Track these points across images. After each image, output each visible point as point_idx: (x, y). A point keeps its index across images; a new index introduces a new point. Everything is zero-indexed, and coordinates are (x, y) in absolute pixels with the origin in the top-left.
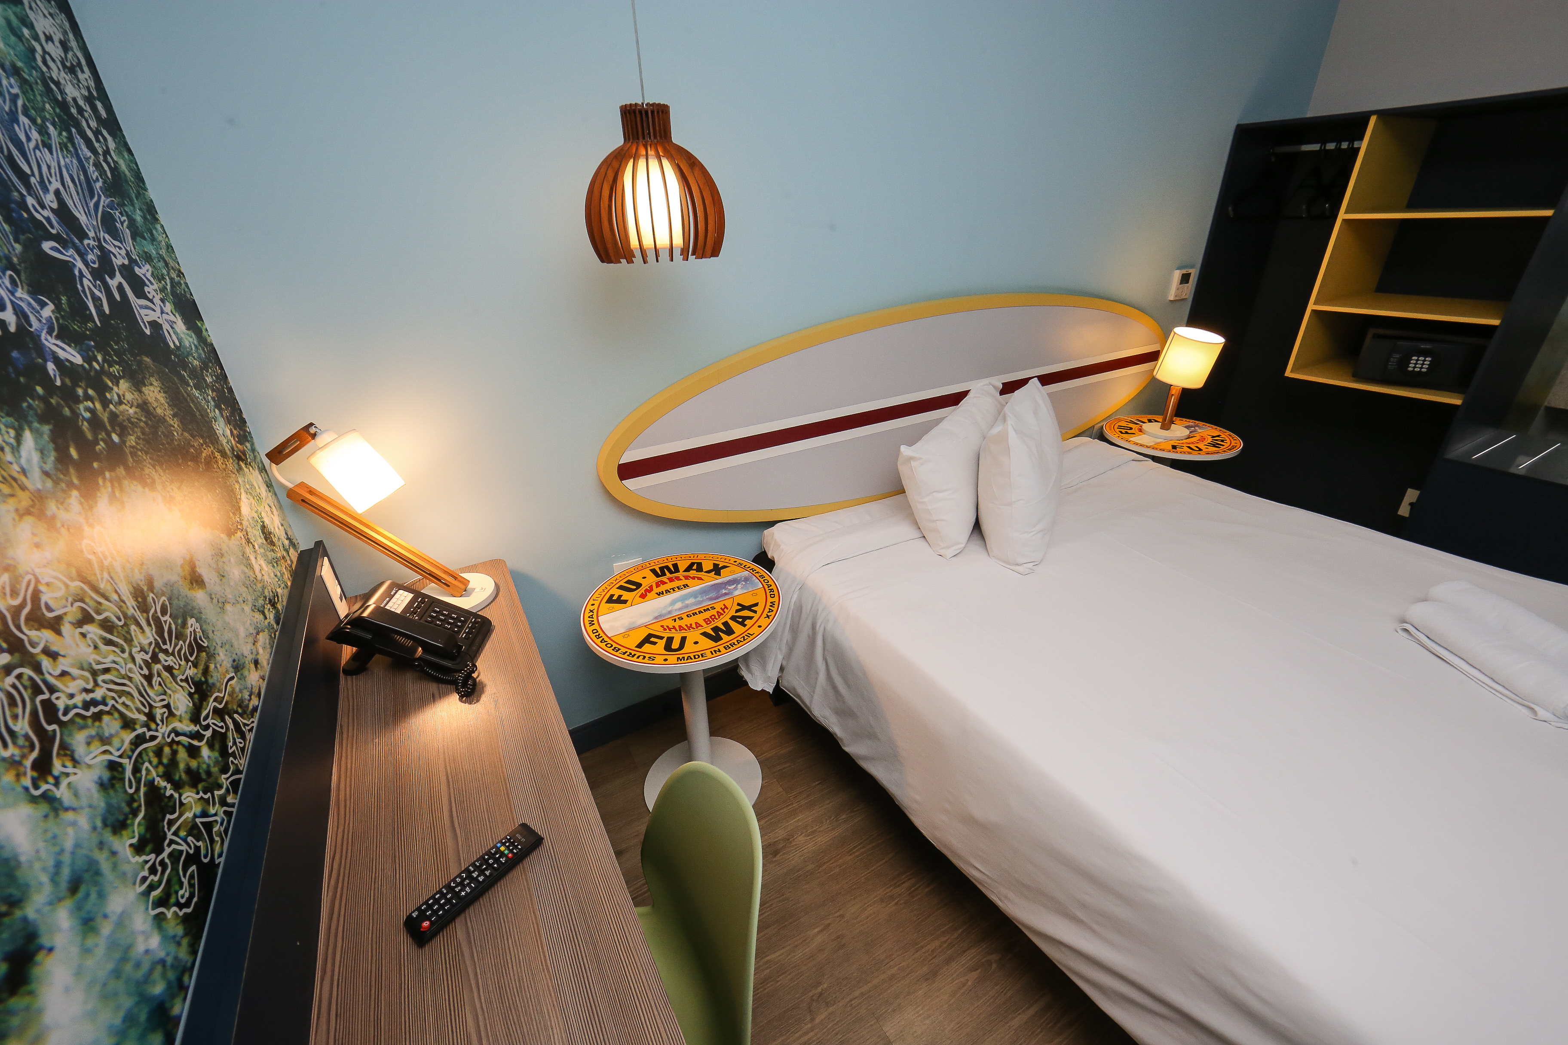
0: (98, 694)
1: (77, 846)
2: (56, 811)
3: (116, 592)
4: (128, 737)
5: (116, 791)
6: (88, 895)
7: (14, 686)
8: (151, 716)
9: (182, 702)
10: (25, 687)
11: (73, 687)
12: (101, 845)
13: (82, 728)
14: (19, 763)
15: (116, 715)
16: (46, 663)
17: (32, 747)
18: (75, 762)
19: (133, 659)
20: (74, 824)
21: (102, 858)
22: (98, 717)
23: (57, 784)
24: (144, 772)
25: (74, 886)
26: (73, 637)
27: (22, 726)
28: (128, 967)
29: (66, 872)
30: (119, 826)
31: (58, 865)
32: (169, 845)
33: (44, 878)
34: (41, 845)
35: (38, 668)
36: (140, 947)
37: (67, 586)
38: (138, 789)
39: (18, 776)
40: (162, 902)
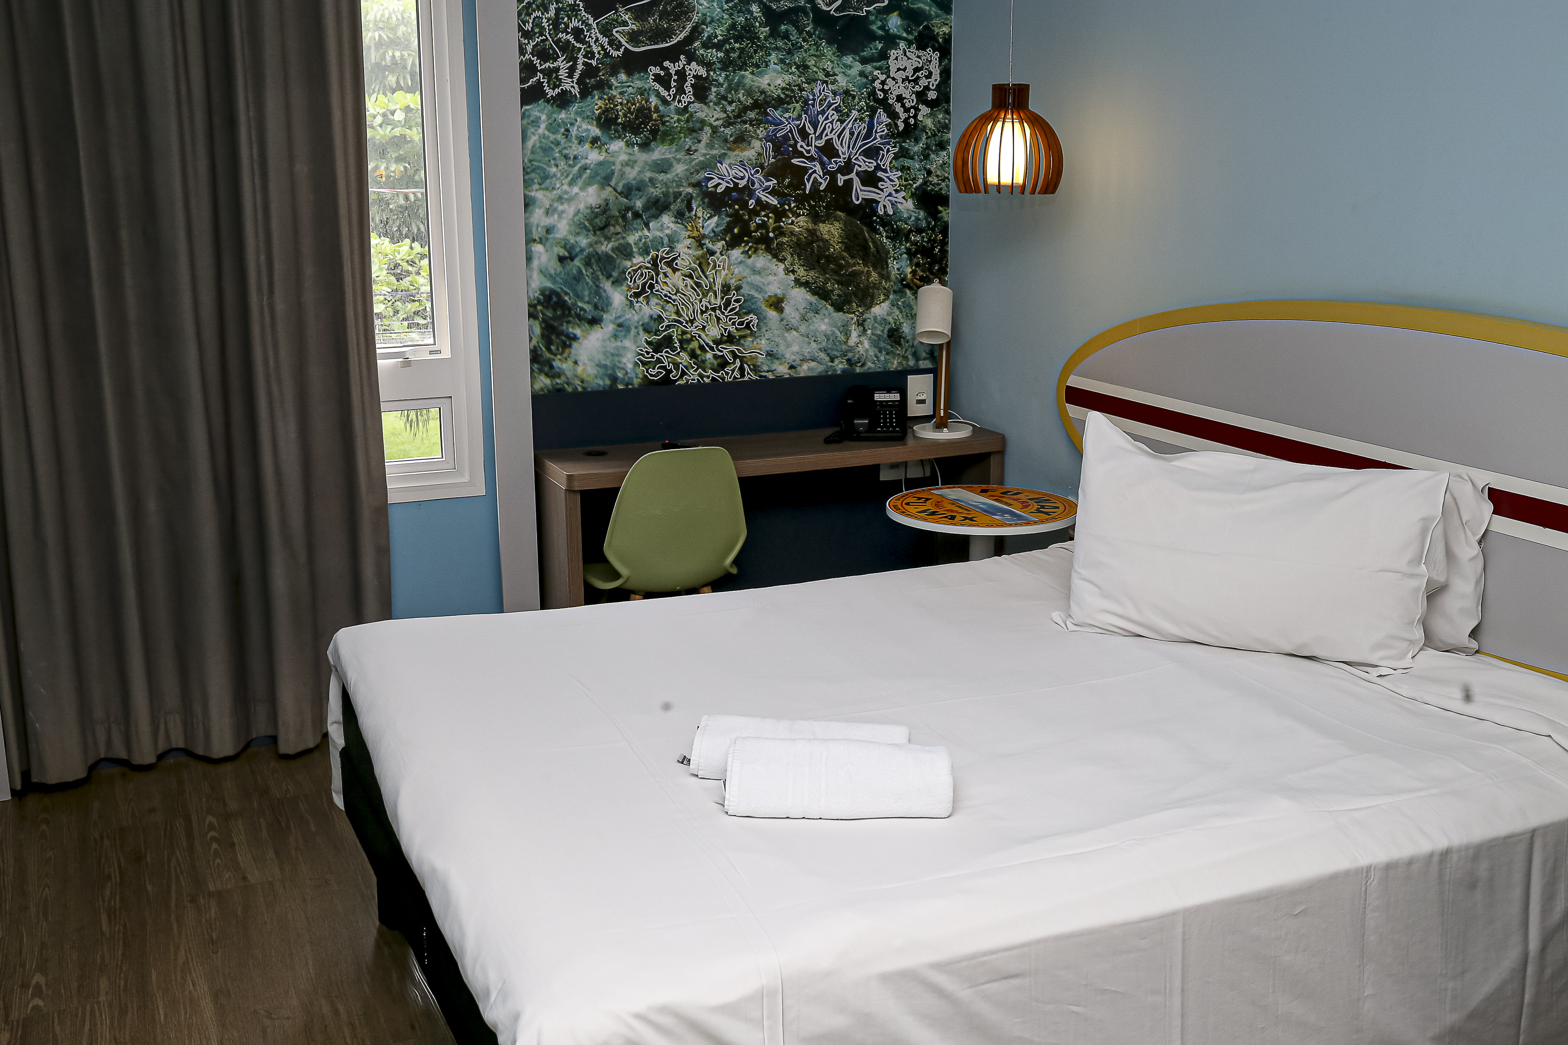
0: (674, 297)
1: (629, 319)
2: (631, 307)
3: (714, 279)
4: (674, 317)
5: (655, 323)
6: (622, 331)
7: (646, 273)
8: (692, 322)
9: (714, 332)
10: (649, 276)
11: (665, 288)
12: (636, 328)
13: (658, 299)
14: (631, 289)
15: (676, 308)
16: (661, 275)
17: (638, 289)
18: (647, 303)
19: (701, 302)
20: (633, 315)
21: (633, 331)
22: (668, 302)
23: (637, 302)
24: (671, 330)
25: (620, 325)
26: (679, 277)
27: (640, 282)
28: (616, 358)
29: (620, 320)
30: (647, 331)
31: (620, 317)
32: (660, 355)
33: (614, 315)
34: (620, 309)
35: (657, 275)
36: (624, 360)
37: (690, 263)
38: (664, 331)
39: (628, 290)
40: (644, 364)
